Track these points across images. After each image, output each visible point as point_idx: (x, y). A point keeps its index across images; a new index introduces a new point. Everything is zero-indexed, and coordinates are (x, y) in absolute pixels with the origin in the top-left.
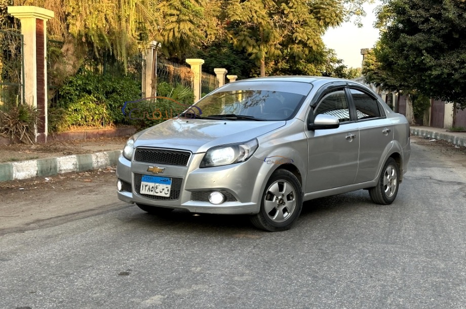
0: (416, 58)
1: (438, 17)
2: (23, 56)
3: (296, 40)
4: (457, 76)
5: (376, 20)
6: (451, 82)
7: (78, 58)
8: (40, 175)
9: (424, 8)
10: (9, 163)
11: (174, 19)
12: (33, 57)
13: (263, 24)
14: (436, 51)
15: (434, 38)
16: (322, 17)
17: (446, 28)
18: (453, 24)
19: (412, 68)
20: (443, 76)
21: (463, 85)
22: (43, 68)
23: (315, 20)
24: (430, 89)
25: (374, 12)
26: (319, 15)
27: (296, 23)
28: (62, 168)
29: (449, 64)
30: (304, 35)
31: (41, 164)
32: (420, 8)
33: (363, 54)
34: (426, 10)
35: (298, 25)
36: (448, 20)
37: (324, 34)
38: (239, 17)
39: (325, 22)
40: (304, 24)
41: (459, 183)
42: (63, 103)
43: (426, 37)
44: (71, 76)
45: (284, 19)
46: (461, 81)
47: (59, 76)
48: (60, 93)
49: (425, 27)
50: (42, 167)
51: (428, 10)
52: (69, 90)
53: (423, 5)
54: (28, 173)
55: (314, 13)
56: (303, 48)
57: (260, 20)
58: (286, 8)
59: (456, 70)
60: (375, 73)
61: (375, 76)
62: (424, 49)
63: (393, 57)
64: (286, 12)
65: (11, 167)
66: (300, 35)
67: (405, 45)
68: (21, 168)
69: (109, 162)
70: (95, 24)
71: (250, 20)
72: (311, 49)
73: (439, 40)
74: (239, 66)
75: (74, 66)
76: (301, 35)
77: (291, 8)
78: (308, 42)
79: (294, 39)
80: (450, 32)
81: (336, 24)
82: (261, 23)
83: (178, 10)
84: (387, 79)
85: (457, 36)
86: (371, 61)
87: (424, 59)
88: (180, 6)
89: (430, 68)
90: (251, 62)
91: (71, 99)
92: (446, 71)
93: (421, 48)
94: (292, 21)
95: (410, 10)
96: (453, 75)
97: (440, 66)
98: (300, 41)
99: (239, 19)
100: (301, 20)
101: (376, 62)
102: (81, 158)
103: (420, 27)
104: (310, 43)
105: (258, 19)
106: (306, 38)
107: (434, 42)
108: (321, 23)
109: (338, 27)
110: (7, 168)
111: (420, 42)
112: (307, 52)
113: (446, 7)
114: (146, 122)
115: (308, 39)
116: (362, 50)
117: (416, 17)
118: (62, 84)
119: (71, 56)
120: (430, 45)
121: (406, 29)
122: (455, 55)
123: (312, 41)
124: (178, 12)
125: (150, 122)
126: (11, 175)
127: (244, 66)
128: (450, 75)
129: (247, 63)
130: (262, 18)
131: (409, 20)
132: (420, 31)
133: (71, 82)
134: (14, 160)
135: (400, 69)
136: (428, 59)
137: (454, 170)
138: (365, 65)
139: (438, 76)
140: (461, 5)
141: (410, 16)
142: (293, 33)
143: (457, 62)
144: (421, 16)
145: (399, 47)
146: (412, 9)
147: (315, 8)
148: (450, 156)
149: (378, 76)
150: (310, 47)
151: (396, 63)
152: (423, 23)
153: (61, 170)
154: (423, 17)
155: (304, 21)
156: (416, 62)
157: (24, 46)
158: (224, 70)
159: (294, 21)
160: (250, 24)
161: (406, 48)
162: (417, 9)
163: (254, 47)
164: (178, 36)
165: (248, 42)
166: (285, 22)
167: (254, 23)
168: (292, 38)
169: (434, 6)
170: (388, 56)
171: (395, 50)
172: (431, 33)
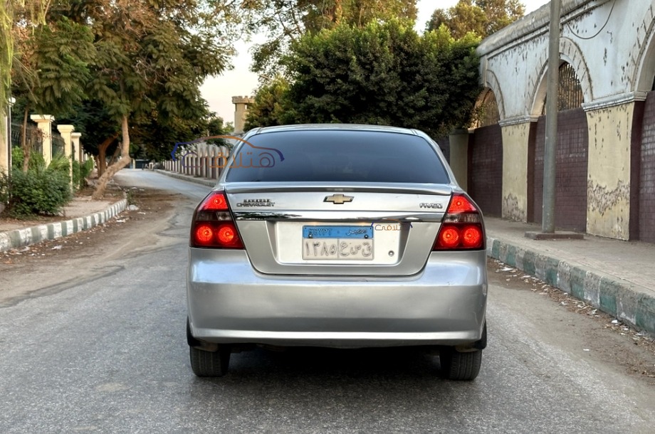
1: (345, 78)
3: (168, 92)
5: (253, 62)
9: (329, 68)
11: (53, 75)
13: (125, 70)
15: (341, 100)
16: (199, 64)
17: (354, 90)
18: (360, 86)
23: (190, 66)
25: (250, 51)
26: (195, 61)
27: (169, 70)
30: (180, 86)
32: (325, 67)
33: (236, 104)
34: (331, 69)
35: (171, 73)
36: (355, 82)
37: (202, 83)
38: (95, 62)
39: (203, 69)
40: (179, 71)
43: (333, 98)
45: (153, 65)
49: (331, 88)
51: (332, 70)
53: (328, 65)
55: (189, 58)
56: (178, 101)
57: (121, 65)
58: (155, 51)
62: (332, 113)
64: (154, 57)
66: (173, 84)
67: (312, 106)
69: (10, 244)
71: (107, 64)
72: (187, 103)
73: (346, 102)
74: (82, 121)
76: (175, 85)
77: (160, 51)
78: (185, 94)
79: (167, 90)
80: (358, 94)
81: (216, 71)
82: (121, 69)
83: (57, 64)
85: (364, 99)
88: (57, 59)
90: (98, 116)
94: (163, 68)
95: (315, 69)
98: (175, 92)
99: (95, 64)
100: (175, 67)
101: (260, 116)
103: (327, 88)
104: (186, 96)
105: (118, 64)
106: (182, 90)
107: (341, 105)
108: (199, 70)
109: (218, 75)
111: (328, 104)
113: (353, 69)
114: (23, 198)
115: (185, 90)
116: (233, 98)
117: (321, 77)
120: (338, 107)
121: (311, 89)
123: (189, 92)
124: (58, 68)
125: (27, 197)
127: (89, 121)
129: (92, 117)
130: (123, 63)
131: (314, 80)
132: (327, 92)
138: (247, 120)
140: (367, 67)
141: (316, 76)
142: (164, 82)
144: (327, 77)
146: (317, 68)
147: (190, 52)
150: (186, 100)
152: (329, 84)
154: (329, 78)
155: (177, 68)
158: (71, 127)
159: (166, 68)
160: (109, 69)
161: (313, 111)
162: (322, 69)
163: (113, 98)
164: (58, 95)
165: (105, 92)
166: (154, 68)
167: (113, 69)
168: (164, 89)
169: (340, 66)
170: (293, 118)
171: (300, 112)
172: (338, 95)
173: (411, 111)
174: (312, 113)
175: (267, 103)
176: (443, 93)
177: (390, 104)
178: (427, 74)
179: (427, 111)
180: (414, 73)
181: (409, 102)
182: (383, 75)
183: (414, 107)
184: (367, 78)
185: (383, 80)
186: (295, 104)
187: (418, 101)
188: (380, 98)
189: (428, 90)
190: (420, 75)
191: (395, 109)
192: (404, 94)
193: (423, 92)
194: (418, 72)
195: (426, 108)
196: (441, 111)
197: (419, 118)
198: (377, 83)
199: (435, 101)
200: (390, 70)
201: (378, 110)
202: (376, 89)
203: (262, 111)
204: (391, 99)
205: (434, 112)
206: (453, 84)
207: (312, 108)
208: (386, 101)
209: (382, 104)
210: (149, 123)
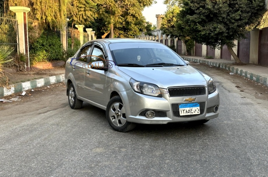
0: (194, 26)
1: (203, 7)
2: (18, 30)
3: (129, 14)
4: (212, 34)
6: (210, 37)
7: (40, 30)
8: (45, 85)
9: (197, 3)
10: (35, 80)
11: (83, 9)
12: (23, 30)
13: (112, 6)
14: (203, 23)
15: (202, 17)
16: (142, 2)
17: (207, 12)
18: (210, 10)
19: (192, 30)
20: (206, 35)
21: (215, 38)
22: (27, 35)
23: (138, 3)
24: (200, 40)
27: (130, 5)
28: (51, 82)
29: (209, 29)
30: (134, 11)
31: (45, 80)
32: (195, 2)
33: (157, 18)
34: (198, 3)
35: (130, 6)
36: (208, 9)
37: (143, 10)
38: (100, 2)
39: (143, 4)
40: (134, 5)
41: (218, 82)
42: (33, 51)
43: (198, 16)
44: (38, 38)
45: (123, 3)
46: (214, 36)
47: (32, 39)
48: (32, 47)
49: (198, 11)
50: (45, 82)
51: (199, 4)
52: (37, 45)
53: (196, 1)
54: (41, 84)
56: (133, 18)
57: (110, 4)
59: (212, 31)
60: (167, 29)
61: (167, 31)
63: (183, 25)
65: (36, 82)
67: (189, 19)
68: (39, 82)
70: (50, 14)
71: (105, 3)
72: (137, 18)
73: (204, 18)
74: (95, 26)
75: (39, 34)
76: (132, 11)
78: (136, 15)
79: (129, 13)
80: (209, 14)
81: (149, 5)
82: (111, 5)
83: (84, 5)
84: (173, 32)
85: (212, 16)
86: (164, 23)
87: (198, 27)
88: (85, 3)
89: (200, 31)
90: (102, 24)
91: (37, 49)
92: (207, 32)
93: (196, 21)
94: (127, 4)
95: (191, 4)
96: (211, 34)
97: (205, 30)
98: (132, 14)
99: (100, 3)
100: (132, 3)
101: (167, 23)
102: (57, 77)
103: (196, 11)
105: (109, 3)
106: (135, 13)
107: (202, 19)
108: (142, 5)
109: (150, 6)
110: (35, 82)
111: (196, 19)
112: (135, 20)
113: (207, 3)
115: (136, 13)
116: (156, 15)
117: (193, 7)
118: (34, 42)
119: (37, 29)
120: (200, 20)
121: (189, 12)
122: (211, 25)
123: (138, 14)
124: (84, 6)
126: (36, 85)
127: (98, 26)
128: (209, 34)
129: (99, 25)
130: (111, 2)
131: (190, 8)
132: (195, 13)
133: (37, 41)
134: (36, 79)
135: (187, 31)
136: (199, 27)
137: (213, 77)
138: (161, 25)
139: (204, 35)
141: (191, 6)
142: (128, 10)
143: (212, 28)
144: (196, 7)
145: (186, 20)
146: (191, 3)
148: (210, 71)
149: (168, 31)
150: (136, 17)
151: (184, 28)
152: (197, 10)
153: (51, 83)
155: (133, 4)
156: (194, 28)
157: (18, 25)
158: (91, 29)
159: (129, 4)
160: (106, 5)
161: (189, 21)
162: (194, 3)
163: (107, 17)
164: (85, 17)
165: (104, 15)
166: (124, 4)
167: (107, 5)
168: (128, 13)
169: (202, 2)
170: (181, 25)
171: (184, 22)
172: (201, 14)
173: (233, 21)
174: (189, 23)
175: (170, 17)
176: (248, 12)
177: (223, 18)
178: (241, 4)
179: (240, 21)
180: (235, 4)
181: (232, 17)
182: (221, 5)
183: (234, 19)
184: (214, 7)
185: (221, 8)
186: (182, 19)
187: (237, 16)
188: (219, 15)
189: (241, 11)
190: (238, 5)
191: (226, 20)
192: (230, 13)
193: (239, 12)
194: (237, 4)
195: (240, 19)
196: (247, 21)
197: (236, 24)
198: (218, 9)
199: (244, 16)
200: (224, 3)
201: (218, 21)
202: (217, 11)
203: (168, 21)
204: (224, 16)
205: (244, 21)
206: (253, 9)
207: (189, 20)
208: (221, 17)
209: (220, 18)
210: (122, 27)
